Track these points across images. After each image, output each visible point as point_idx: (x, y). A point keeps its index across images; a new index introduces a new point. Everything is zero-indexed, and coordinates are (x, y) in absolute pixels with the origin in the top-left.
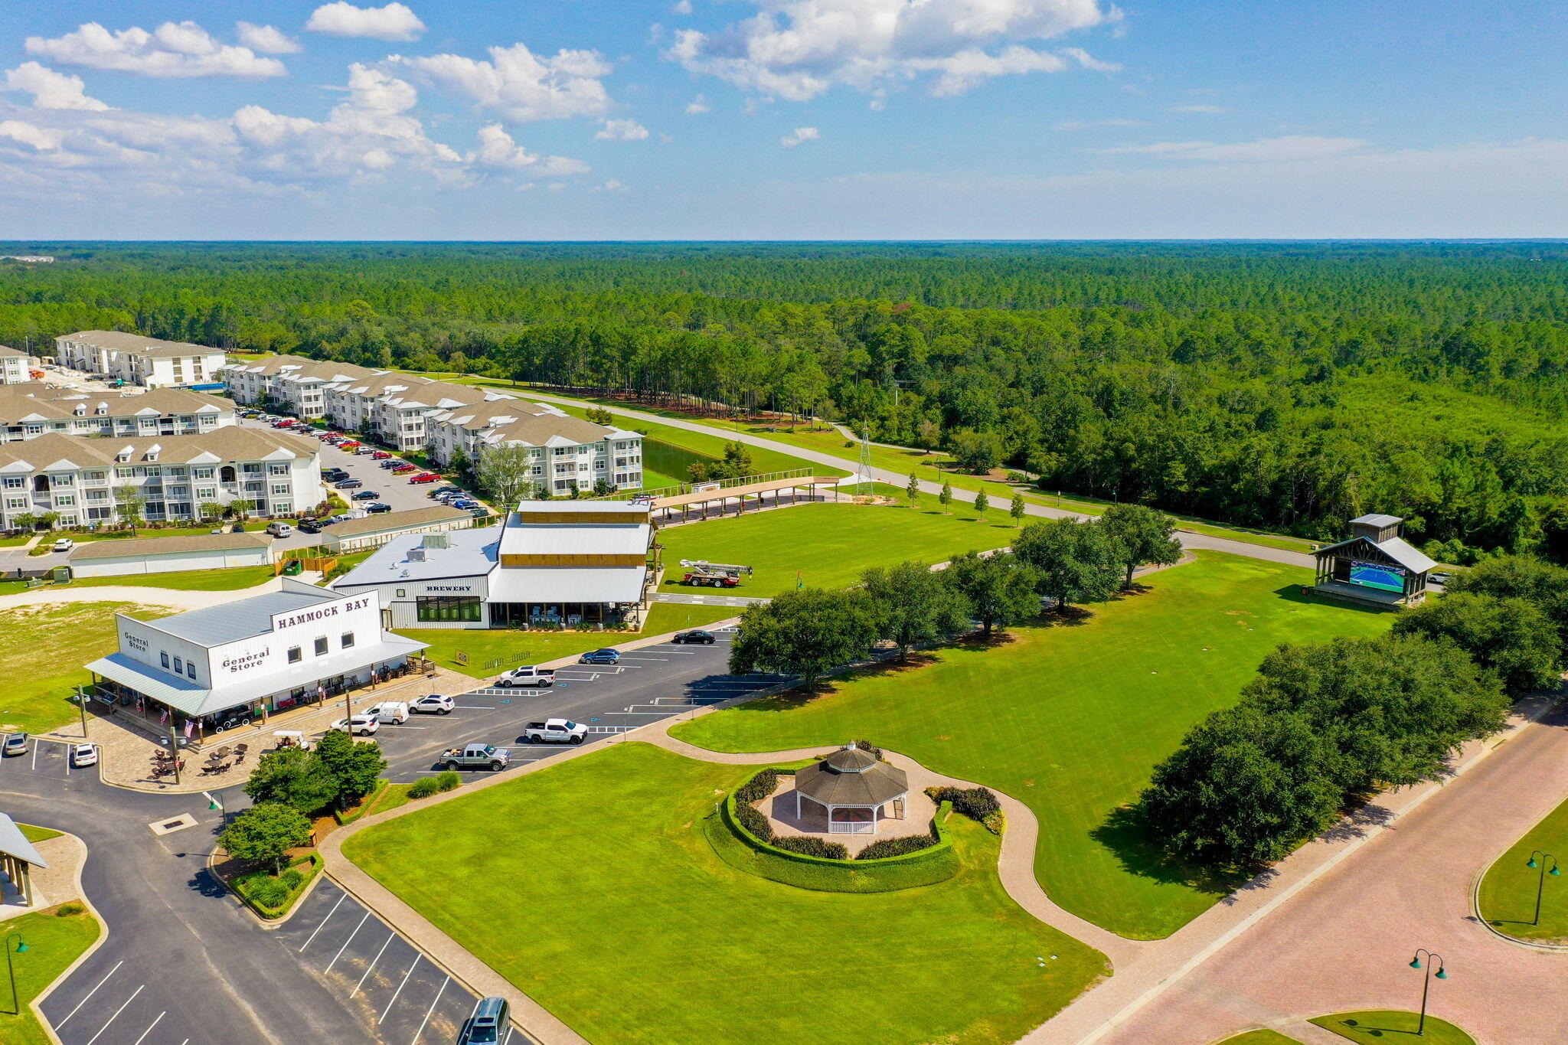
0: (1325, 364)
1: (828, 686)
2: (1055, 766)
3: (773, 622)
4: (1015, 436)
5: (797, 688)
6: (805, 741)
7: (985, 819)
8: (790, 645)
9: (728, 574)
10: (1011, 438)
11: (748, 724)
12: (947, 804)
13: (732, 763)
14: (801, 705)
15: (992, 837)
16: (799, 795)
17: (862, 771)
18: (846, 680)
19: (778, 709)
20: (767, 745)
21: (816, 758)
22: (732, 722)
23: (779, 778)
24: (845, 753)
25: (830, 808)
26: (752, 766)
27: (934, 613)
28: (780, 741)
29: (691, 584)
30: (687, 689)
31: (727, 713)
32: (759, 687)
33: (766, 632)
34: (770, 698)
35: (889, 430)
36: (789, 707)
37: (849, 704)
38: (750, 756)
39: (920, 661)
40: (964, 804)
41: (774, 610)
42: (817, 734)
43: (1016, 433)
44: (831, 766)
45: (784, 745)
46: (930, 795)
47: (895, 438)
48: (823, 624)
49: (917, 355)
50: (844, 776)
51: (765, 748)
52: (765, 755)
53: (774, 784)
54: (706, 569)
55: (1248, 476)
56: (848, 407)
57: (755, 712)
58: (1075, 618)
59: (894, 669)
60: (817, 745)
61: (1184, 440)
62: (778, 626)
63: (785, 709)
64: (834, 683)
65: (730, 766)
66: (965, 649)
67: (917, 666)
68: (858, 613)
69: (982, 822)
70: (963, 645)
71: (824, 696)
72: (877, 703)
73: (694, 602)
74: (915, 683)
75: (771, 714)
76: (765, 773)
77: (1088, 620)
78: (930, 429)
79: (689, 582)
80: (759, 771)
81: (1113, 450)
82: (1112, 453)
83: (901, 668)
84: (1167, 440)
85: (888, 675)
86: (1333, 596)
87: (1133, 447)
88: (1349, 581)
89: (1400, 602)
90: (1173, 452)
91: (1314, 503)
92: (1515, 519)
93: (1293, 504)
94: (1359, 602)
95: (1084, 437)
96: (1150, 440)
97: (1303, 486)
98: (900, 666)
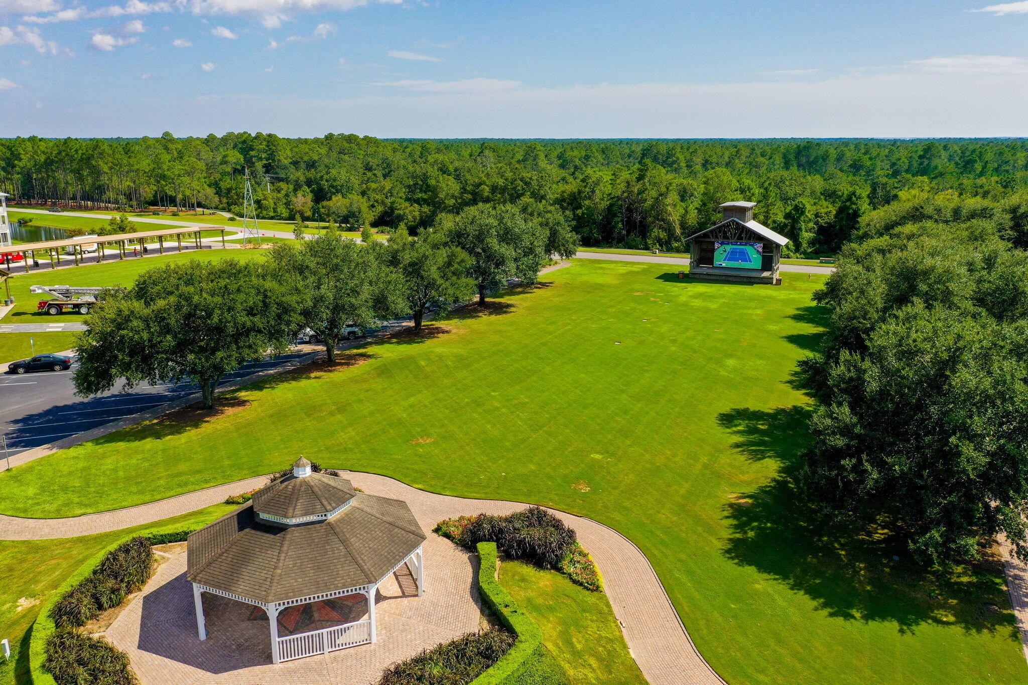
0: (577, 164)
1: (235, 398)
2: (597, 456)
3: (138, 306)
4: (376, 204)
5: (190, 407)
6: (207, 476)
7: (565, 564)
8: (169, 337)
9: (96, 298)
10: (373, 206)
11: (108, 464)
12: (487, 549)
13: (70, 535)
14: (196, 426)
15: (590, 598)
16: (198, 590)
17: (332, 517)
18: (260, 388)
19: (158, 436)
20: (141, 492)
21: (229, 502)
22: (81, 465)
23: (157, 552)
24: (290, 485)
25: (272, 611)
26: (107, 535)
27: (366, 292)
28: (162, 482)
29: (47, 313)
30: (12, 428)
31: (73, 452)
32: (131, 412)
33: (127, 320)
34: (147, 423)
35: (266, 209)
36: (177, 430)
37: (271, 416)
38: (107, 516)
39: (350, 361)
40: (520, 542)
41: (142, 291)
42: (227, 462)
43: (377, 201)
44: (264, 516)
45: (168, 488)
46: (447, 536)
47: (272, 214)
48: (218, 299)
49: (282, 158)
50: (295, 534)
51: (136, 499)
52: (134, 510)
53: (144, 571)
54: (67, 294)
55: (587, 202)
56: (227, 198)
57: (122, 445)
58: (499, 309)
59: (322, 370)
60: (227, 480)
61: (531, 179)
62: (147, 311)
63: (172, 434)
64: (243, 395)
65: (61, 543)
66: (398, 343)
67: (348, 364)
68: (269, 284)
69: (559, 570)
70: (395, 340)
71: (229, 411)
72: (311, 410)
73: (48, 330)
74: (355, 381)
75: (149, 444)
76: (126, 549)
77: (512, 309)
78: (303, 200)
79: (45, 310)
80: (113, 547)
81: (471, 193)
82: (470, 196)
83: (330, 368)
84: (516, 180)
85: (316, 378)
86: (707, 277)
87: (487, 189)
88: (712, 264)
89: (766, 274)
90: (523, 189)
91: (641, 222)
92: (799, 217)
93: (623, 224)
94: (731, 279)
95: (444, 186)
96: (501, 182)
97: (630, 210)
98: (327, 367)
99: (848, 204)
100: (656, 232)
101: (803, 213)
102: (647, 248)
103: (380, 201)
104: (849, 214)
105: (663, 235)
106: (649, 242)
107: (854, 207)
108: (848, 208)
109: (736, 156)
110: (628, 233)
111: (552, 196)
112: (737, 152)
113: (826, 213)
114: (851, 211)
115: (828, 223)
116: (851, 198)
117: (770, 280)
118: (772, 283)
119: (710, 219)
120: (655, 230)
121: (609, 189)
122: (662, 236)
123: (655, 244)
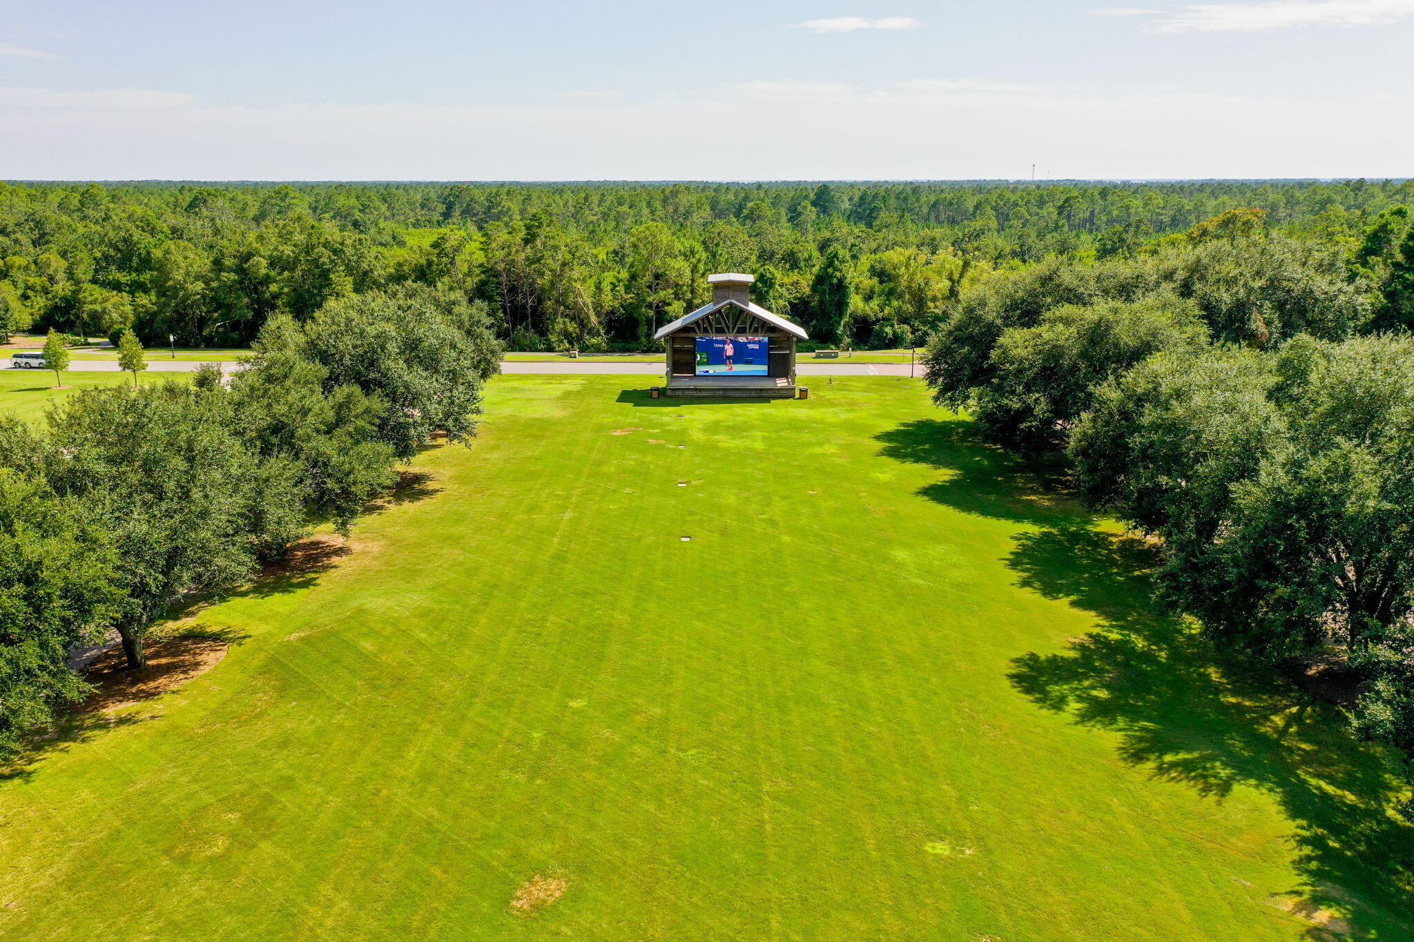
39: (180, 656)
67: (182, 669)
81: (234, 271)
82: (233, 276)
83: (142, 687)
84: (313, 247)
85: (121, 721)
86: (695, 394)
87: (264, 263)
88: (694, 372)
89: (781, 383)
90: (332, 261)
91: (534, 309)
92: (767, 292)
93: (505, 313)
94: (731, 394)
95: (180, 259)
96: (288, 250)
97: (513, 290)
98: (133, 683)
99: (830, 270)
100: (560, 324)
101: (771, 285)
102: (550, 349)
103: (38, 288)
104: (831, 284)
105: (572, 327)
106: (553, 338)
107: (838, 274)
108: (831, 277)
109: (584, 204)
110: (514, 326)
111: (382, 272)
112: (586, 198)
113: (792, 285)
114: (835, 281)
115: (799, 299)
116: (833, 262)
117: (790, 393)
118: (792, 397)
119: (644, 300)
120: (560, 320)
121: (480, 257)
122: (571, 329)
123: (562, 342)
